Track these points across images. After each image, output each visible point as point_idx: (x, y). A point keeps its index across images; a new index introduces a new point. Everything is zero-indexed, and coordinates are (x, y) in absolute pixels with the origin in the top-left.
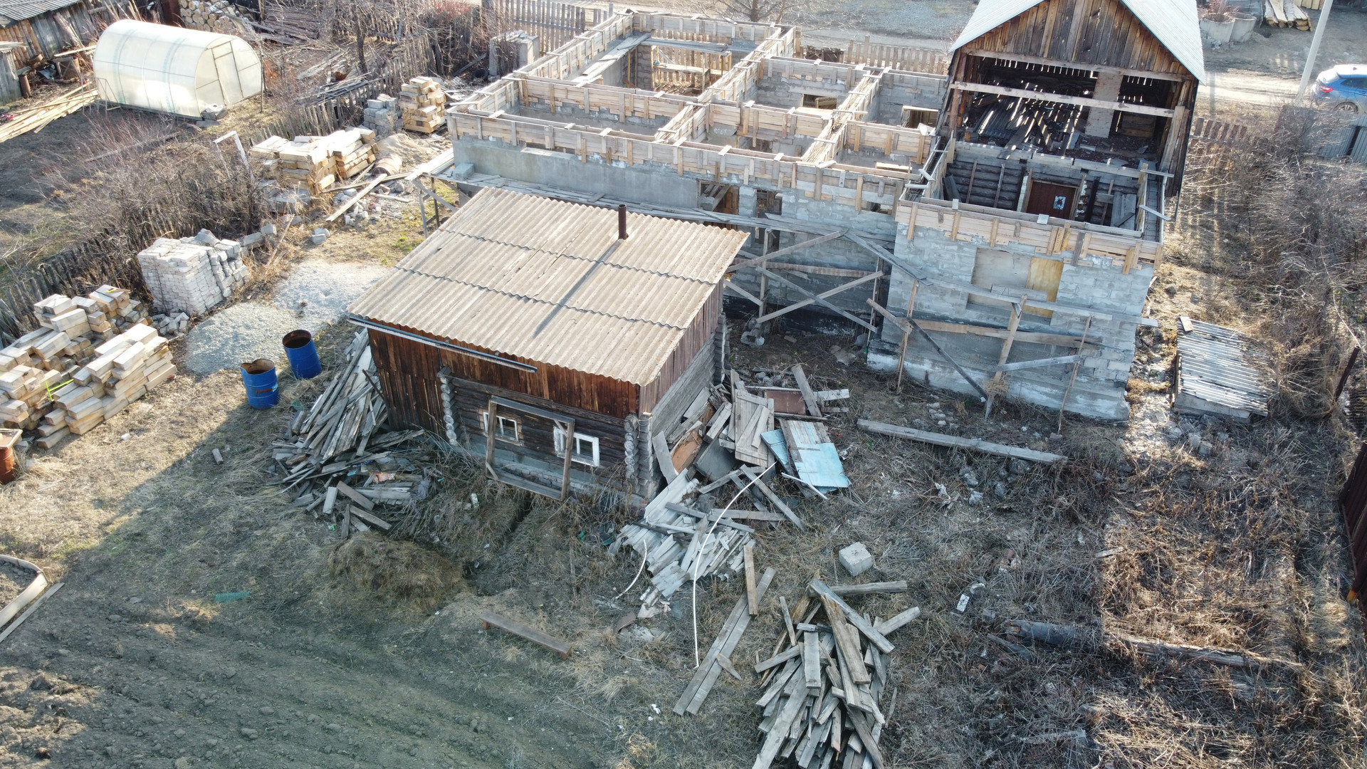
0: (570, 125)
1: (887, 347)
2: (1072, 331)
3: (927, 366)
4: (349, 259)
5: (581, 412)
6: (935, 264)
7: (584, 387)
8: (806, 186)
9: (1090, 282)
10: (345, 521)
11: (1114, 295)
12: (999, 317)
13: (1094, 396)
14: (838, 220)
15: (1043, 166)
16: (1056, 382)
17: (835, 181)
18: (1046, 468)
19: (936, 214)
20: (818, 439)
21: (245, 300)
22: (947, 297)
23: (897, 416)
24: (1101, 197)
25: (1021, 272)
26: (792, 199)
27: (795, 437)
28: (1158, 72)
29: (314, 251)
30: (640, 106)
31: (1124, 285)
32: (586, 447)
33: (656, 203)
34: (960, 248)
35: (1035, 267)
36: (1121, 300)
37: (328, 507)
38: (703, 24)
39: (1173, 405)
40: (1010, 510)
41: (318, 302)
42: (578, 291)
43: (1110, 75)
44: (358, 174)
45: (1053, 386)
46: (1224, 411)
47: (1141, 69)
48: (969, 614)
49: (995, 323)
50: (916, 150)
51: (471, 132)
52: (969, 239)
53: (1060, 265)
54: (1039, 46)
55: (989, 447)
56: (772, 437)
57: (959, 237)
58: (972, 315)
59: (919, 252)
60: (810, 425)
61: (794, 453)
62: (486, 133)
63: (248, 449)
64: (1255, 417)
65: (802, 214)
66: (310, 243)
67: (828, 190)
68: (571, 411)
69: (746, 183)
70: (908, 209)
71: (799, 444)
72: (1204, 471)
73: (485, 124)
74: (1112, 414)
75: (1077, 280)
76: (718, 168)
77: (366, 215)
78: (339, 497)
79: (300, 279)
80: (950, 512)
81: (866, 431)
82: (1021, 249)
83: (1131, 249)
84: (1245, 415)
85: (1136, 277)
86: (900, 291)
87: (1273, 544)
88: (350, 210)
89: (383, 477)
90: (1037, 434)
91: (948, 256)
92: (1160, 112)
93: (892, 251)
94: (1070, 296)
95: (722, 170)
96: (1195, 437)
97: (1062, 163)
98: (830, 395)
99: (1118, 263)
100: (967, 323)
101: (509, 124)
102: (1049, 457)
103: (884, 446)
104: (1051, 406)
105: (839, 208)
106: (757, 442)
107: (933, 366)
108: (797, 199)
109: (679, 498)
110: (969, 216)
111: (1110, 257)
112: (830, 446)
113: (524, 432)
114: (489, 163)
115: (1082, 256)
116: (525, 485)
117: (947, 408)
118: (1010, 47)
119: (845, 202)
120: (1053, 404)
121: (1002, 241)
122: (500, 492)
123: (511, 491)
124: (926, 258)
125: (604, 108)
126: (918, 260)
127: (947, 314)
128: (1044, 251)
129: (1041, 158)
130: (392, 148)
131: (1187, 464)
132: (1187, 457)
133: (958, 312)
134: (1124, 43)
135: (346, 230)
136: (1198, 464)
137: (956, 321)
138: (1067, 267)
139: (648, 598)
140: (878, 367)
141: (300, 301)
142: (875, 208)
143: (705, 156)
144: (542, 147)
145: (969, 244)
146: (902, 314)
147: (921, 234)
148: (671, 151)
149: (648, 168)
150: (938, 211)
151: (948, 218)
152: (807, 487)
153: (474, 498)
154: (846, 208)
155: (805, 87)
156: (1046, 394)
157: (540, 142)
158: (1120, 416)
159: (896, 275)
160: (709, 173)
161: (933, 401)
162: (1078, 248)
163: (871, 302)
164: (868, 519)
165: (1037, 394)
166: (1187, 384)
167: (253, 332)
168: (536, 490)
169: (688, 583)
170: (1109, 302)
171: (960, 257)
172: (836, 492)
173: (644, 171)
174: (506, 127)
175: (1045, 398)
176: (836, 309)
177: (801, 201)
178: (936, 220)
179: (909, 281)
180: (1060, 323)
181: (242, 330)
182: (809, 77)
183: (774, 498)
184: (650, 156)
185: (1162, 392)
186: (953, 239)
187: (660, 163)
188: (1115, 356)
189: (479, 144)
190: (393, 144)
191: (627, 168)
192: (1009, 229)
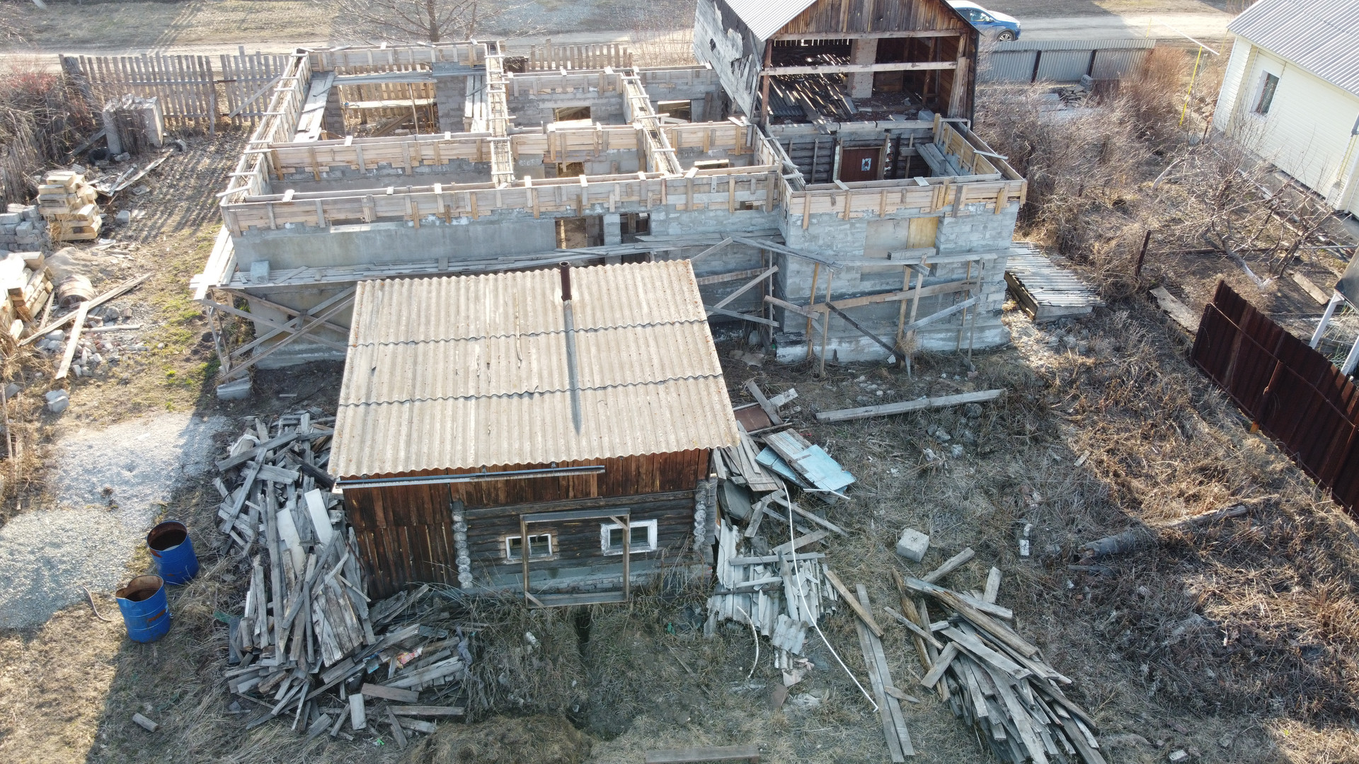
0: (390, 190)
1: (793, 338)
2: (955, 276)
3: (834, 345)
4: (118, 419)
5: (637, 498)
6: (830, 246)
7: (643, 470)
8: (676, 200)
9: (968, 228)
10: (395, 728)
11: (988, 236)
12: (891, 281)
13: (982, 329)
14: (711, 226)
15: (851, 134)
16: (947, 326)
17: (706, 188)
18: (995, 401)
19: (828, 199)
20: (799, 446)
21: (15, 513)
22: (843, 275)
23: (840, 400)
24: (905, 151)
25: (902, 234)
26: (662, 216)
27: (785, 450)
28: (941, 30)
29: (64, 422)
30: (428, 152)
31: (996, 225)
32: (641, 535)
33: (511, 255)
34: (852, 225)
35: (913, 227)
36: (994, 238)
37: (358, 720)
38: (395, 52)
39: (1034, 318)
40: (992, 452)
41: (127, 483)
42: (578, 371)
43: (868, 40)
44: (43, 310)
45: (948, 330)
46: (1076, 312)
47: (926, 29)
48: (1034, 555)
49: (888, 288)
50: (733, 142)
51: (260, 224)
52: (860, 215)
53: (940, 221)
54: (838, 22)
55: (939, 401)
56: (765, 457)
57: (852, 215)
58: (867, 286)
59: (814, 238)
60: (784, 434)
61: (796, 466)
62: (280, 221)
63: (181, 697)
64: (1096, 309)
65: (674, 229)
66: (50, 414)
67: (700, 199)
68: (624, 500)
69: (612, 209)
70: (802, 200)
71: (794, 457)
72: (1096, 365)
73: (278, 210)
74: (998, 340)
75: (957, 230)
76: (579, 201)
77: (99, 357)
78: (368, 703)
79: (76, 461)
80: (950, 471)
81: (829, 423)
82: (907, 213)
83: (1000, 191)
84: (1090, 310)
85: (1005, 215)
86: (797, 280)
87: (1182, 408)
88: (77, 356)
89: (406, 657)
90: (957, 377)
91: (841, 236)
92: (946, 65)
93: (784, 244)
94: (951, 246)
95: (585, 202)
96: (1071, 339)
97: (866, 128)
98: (780, 400)
99: (990, 206)
100: (864, 294)
101: (313, 203)
102: (993, 394)
103: (851, 431)
104: (946, 348)
105: (712, 214)
106: (757, 469)
107: (840, 343)
108: (667, 215)
109: (734, 552)
110: (859, 193)
111: (983, 202)
112: (816, 447)
113: (560, 544)
114: (288, 255)
115: (962, 207)
116: (576, 600)
117: (872, 377)
118: (812, 27)
119: (718, 207)
120: (949, 346)
121: (891, 210)
122: (549, 619)
123: (561, 613)
124: (821, 242)
125: (384, 163)
126: (813, 247)
127: (844, 291)
128: (928, 210)
129: (847, 127)
130: (69, 268)
131: (1083, 364)
132: (1080, 360)
133: (854, 286)
134: (910, 8)
135: (85, 383)
136: (1090, 361)
137: (854, 296)
138: (947, 220)
139: (782, 662)
140: (789, 359)
141: (100, 489)
142: (746, 206)
143: (564, 192)
144: (358, 221)
145: (860, 220)
146: (805, 302)
147: (814, 221)
148: (523, 193)
149: (497, 218)
150: (831, 195)
151: (840, 200)
152: (829, 493)
153: (530, 636)
154: (720, 213)
155: (556, 101)
156: (942, 339)
157: (358, 215)
158: (1004, 340)
159: (792, 266)
160: (568, 209)
161: (854, 376)
162: (957, 201)
163: (769, 298)
164: (889, 504)
165: (936, 342)
166: (1039, 297)
167: (67, 548)
168: (594, 601)
169: (810, 630)
170: (984, 243)
171: (853, 234)
172: (848, 489)
173: (492, 222)
174: (308, 208)
175: (941, 343)
176: (734, 314)
177: (672, 216)
178: (829, 204)
179: (808, 269)
180: (944, 272)
181: (50, 552)
182: (559, 90)
183: (811, 516)
184: (499, 204)
185: (1014, 310)
186: (845, 218)
187: (510, 210)
188: (993, 289)
189: (271, 236)
190: (65, 262)
191: (471, 223)
192: (896, 197)
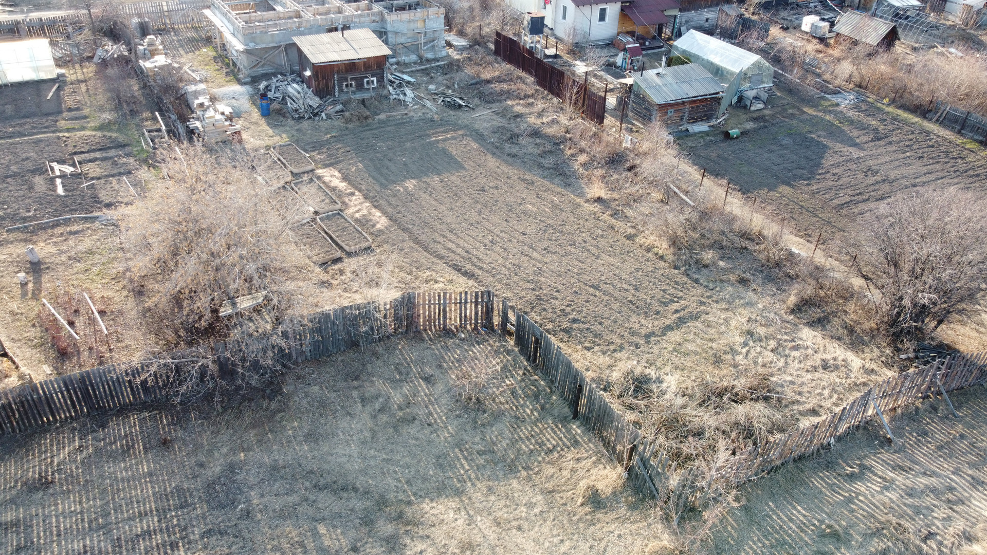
2: (431, 35)
7: (373, 64)
9: (432, 22)
10: (333, 118)
12: (415, 38)
13: (440, 52)
16: (432, 50)
17: (364, 16)
19: (396, 15)
25: (416, 24)
26: (353, 25)
30: (282, 15)
31: (439, 21)
32: (373, 81)
35: (418, 22)
36: (439, 25)
39: (454, 49)
40: (447, 73)
41: (235, 96)
42: (353, 46)
46: (465, 46)
49: (415, 41)
53: (425, 20)
55: (431, 66)
56: (394, 76)
57: (403, 20)
58: (410, 40)
60: (397, 73)
63: (283, 120)
64: (470, 46)
67: (363, 19)
68: (369, 71)
70: (389, 15)
71: (400, 76)
72: (471, 57)
75: (429, 22)
76: (332, 21)
78: (325, 114)
80: (438, 77)
81: (407, 71)
82: (416, 19)
83: (438, 12)
87: (490, 62)
89: (330, 107)
91: (401, 26)
93: (386, 29)
94: (429, 27)
96: (464, 52)
99: (437, 16)
102: (446, 63)
103: (412, 72)
107: (405, 57)
110: (402, 14)
113: (356, 85)
114: (258, 41)
115: (429, 17)
117: (415, 64)
120: (433, 56)
121: (412, 18)
124: (396, 28)
126: (394, 30)
128: (421, 18)
132: (467, 56)
133: (406, 40)
137: (407, 43)
139: (408, 103)
143: (326, 18)
146: (394, 46)
147: (393, 22)
148: (318, 20)
151: (399, 16)
154: (368, 23)
156: (431, 54)
158: (447, 55)
160: (329, 24)
161: (410, 64)
164: (425, 82)
166: (455, 44)
169: (413, 99)
171: (404, 25)
172: (415, 81)
173: (310, 29)
179: (394, 36)
180: (428, 34)
184: (312, 23)
185: (449, 49)
189: (254, 35)
191: (305, 29)
192: (413, 14)
